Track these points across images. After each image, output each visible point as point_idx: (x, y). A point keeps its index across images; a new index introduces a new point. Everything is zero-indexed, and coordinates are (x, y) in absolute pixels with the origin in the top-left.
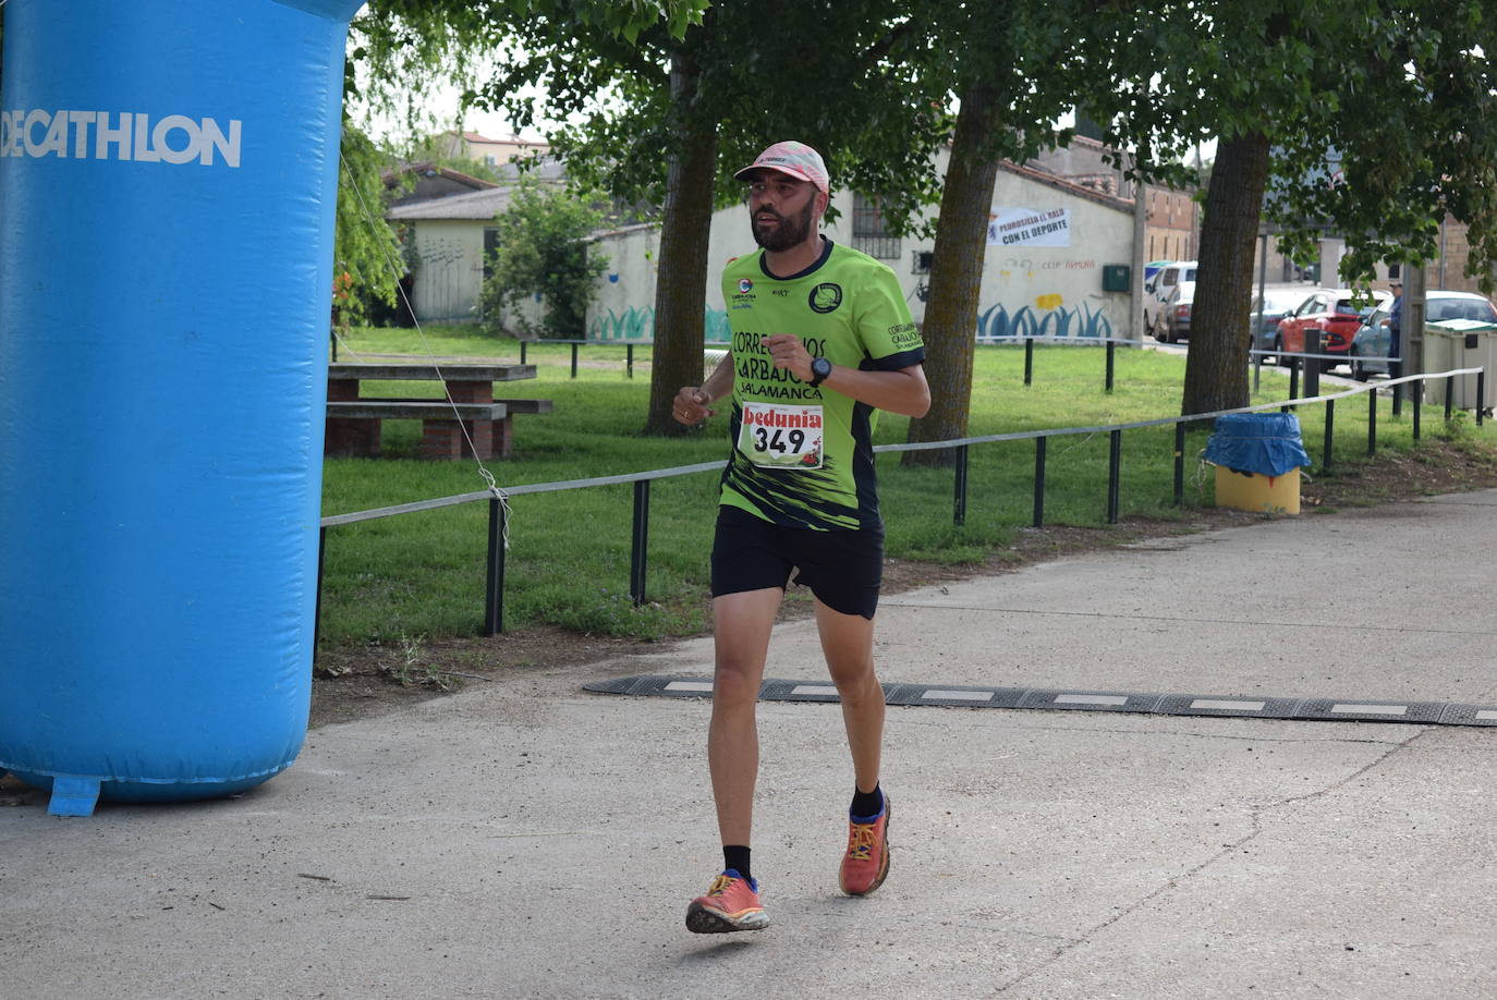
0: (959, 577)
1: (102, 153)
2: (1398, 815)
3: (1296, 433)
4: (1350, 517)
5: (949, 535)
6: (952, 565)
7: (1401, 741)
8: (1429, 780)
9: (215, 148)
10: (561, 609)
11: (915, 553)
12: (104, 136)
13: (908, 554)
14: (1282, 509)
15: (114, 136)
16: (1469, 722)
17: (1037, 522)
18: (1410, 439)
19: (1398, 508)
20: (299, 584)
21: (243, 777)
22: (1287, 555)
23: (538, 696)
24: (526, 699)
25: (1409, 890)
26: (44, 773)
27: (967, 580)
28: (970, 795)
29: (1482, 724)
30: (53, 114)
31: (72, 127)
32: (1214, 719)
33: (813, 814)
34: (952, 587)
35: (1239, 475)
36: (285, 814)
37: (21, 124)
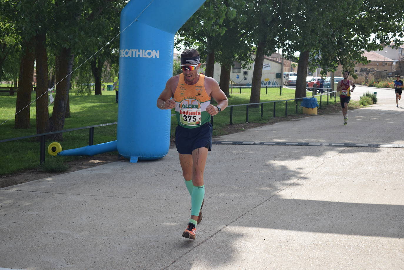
0: (263, 125)
1: (137, 56)
2: (346, 160)
3: (316, 101)
4: (326, 115)
5: (260, 119)
6: (262, 123)
7: (344, 149)
9: (155, 55)
11: (255, 122)
12: (138, 53)
13: (254, 122)
14: (315, 114)
15: (139, 53)
16: (354, 146)
17: (274, 116)
18: (334, 103)
19: (334, 113)
20: (168, 125)
21: (160, 156)
25: (351, 170)
26: (129, 156)
27: (265, 126)
29: (356, 146)
30: (129, 50)
31: (132, 52)
32: (312, 146)
34: (263, 127)
35: (307, 108)
36: (167, 162)
37: (124, 52)
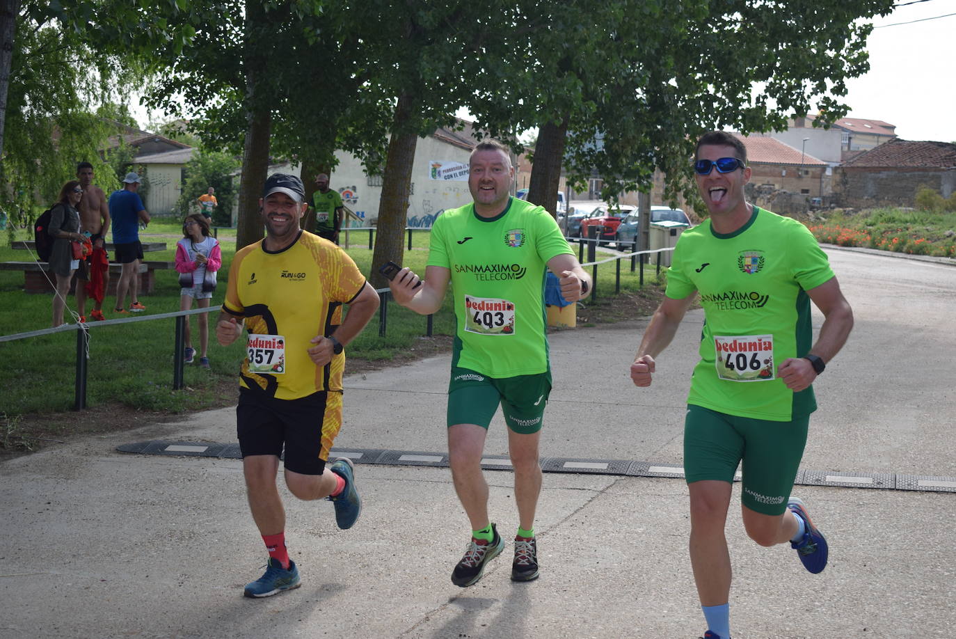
0: (376, 368)
2: (589, 551)
4: (602, 329)
5: (375, 343)
6: (374, 360)
7: (601, 489)
8: (614, 520)
10: (128, 391)
16: (644, 474)
17: (429, 334)
18: (638, 285)
19: (628, 323)
22: (563, 353)
23: (86, 455)
24: (78, 457)
25: (585, 622)
27: (380, 370)
28: (320, 536)
29: (652, 475)
32: (492, 472)
33: (210, 555)
